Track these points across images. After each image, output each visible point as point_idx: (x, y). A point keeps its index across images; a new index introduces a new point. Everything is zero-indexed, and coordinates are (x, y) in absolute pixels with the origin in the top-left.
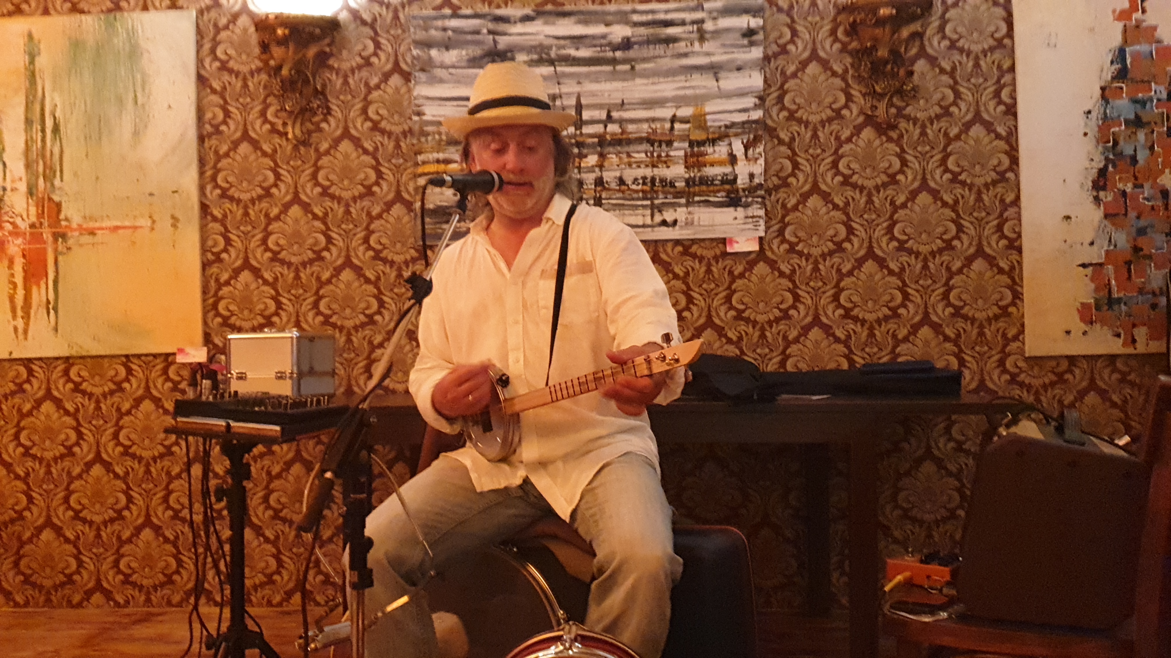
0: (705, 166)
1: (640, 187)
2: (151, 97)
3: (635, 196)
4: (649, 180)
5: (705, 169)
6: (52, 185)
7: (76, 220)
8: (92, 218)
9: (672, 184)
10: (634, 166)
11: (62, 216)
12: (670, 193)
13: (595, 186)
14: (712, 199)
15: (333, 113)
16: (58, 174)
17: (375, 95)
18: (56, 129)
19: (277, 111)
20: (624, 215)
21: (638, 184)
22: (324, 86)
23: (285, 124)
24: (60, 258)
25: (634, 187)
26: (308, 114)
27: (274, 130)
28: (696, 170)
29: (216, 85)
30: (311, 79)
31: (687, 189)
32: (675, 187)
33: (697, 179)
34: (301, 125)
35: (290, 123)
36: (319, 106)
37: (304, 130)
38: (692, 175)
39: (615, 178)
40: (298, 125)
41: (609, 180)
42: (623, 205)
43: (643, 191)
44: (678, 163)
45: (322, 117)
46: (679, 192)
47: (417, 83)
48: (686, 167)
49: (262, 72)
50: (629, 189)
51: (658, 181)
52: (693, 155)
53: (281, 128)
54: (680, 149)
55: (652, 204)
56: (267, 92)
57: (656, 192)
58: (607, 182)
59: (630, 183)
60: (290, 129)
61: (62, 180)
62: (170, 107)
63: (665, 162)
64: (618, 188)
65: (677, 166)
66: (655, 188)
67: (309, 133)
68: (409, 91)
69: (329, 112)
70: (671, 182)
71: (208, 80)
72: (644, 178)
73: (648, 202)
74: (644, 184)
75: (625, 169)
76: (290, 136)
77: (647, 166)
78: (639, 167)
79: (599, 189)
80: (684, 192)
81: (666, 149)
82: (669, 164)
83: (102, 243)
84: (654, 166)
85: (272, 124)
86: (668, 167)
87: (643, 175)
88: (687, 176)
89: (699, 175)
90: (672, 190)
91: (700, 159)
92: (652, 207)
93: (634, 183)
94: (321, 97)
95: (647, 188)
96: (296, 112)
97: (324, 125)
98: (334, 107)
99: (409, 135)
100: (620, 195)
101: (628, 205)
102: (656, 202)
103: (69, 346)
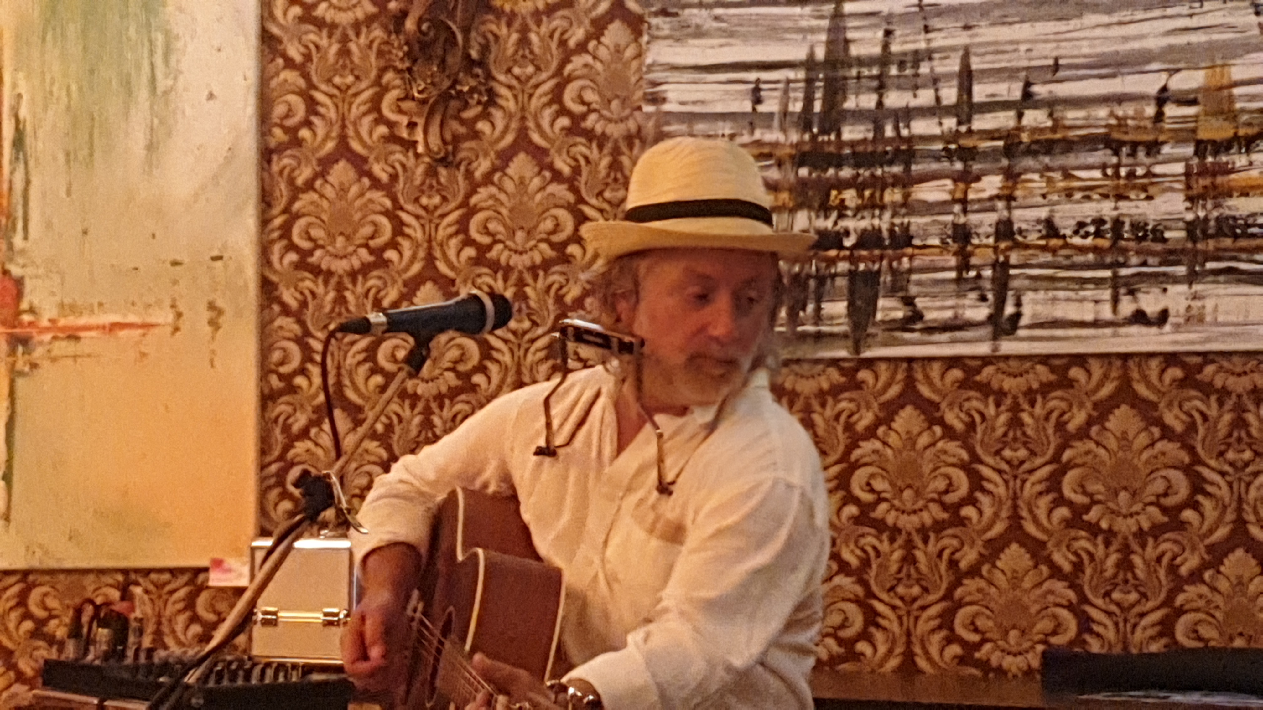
0: (1231, 196)
1: (1089, 241)
2: (181, 79)
3: (1079, 259)
4: (1108, 226)
5: (1230, 202)
6: (10, 247)
7: (48, 312)
8: (73, 309)
9: (1158, 235)
10: (1078, 196)
11: (24, 305)
12: (1153, 254)
13: (997, 240)
14: (1243, 266)
15: (501, 102)
16: (20, 225)
17: (578, 62)
18: (19, 142)
19: (399, 100)
20: (1054, 299)
21: (1087, 235)
22: (485, 49)
23: (412, 125)
24: (20, 382)
25: (1077, 241)
26: (454, 104)
27: (393, 138)
28: (1210, 204)
29: (294, 52)
30: (460, 37)
31: (1189, 245)
32: (1165, 240)
33: (1212, 223)
34: (442, 125)
35: (421, 121)
36: (472, 90)
37: (448, 137)
38: (1201, 214)
39: (1039, 221)
40: (434, 129)
41: (1024, 226)
42: (1052, 279)
43: (1095, 249)
44: (1172, 190)
45: (480, 108)
46: (1171, 252)
47: (654, 38)
48: (1189, 199)
49: (376, 25)
50: (1066, 246)
51: (1127, 227)
52: (1204, 172)
53: (405, 134)
54: (1177, 160)
55: (1115, 276)
56: (382, 63)
57: (1124, 251)
58: (1020, 231)
59: (1068, 232)
60: (419, 136)
61: (26, 238)
62: (211, 96)
63: (1144, 188)
64: (1043, 242)
65: (1169, 195)
66: (1123, 243)
67: (457, 139)
68: (639, 55)
69: (492, 99)
70: (1154, 230)
71: (279, 41)
72: (1099, 222)
73: (1107, 273)
74: (1098, 234)
75: (1058, 203)
76: (420, 149)
77: (1106, 196)
78: (1088, 198)
79: (1003, 245)
80: (1183, 251)
81: (1148, 161)
82: (1152, 190)
83: (89, 356)
84: (1120, 197)
85: (391, 125)
86: (1149, 198)
87: (1095, 214)
88: (1190, 216)
89: (1215, 214)
90: (1158, 247)
91: (1220, 180)
92: (1115, 283)
93: (1076, 233)
94: (478, 71)
95: (1104, 243)
96: (431, 101)
97: (483, 126)
98: (503, 91)
99: (637, 142)
100: (1047, 257)
101: (1063, 279)
102: (1124, 272)
103: (27, 548)
